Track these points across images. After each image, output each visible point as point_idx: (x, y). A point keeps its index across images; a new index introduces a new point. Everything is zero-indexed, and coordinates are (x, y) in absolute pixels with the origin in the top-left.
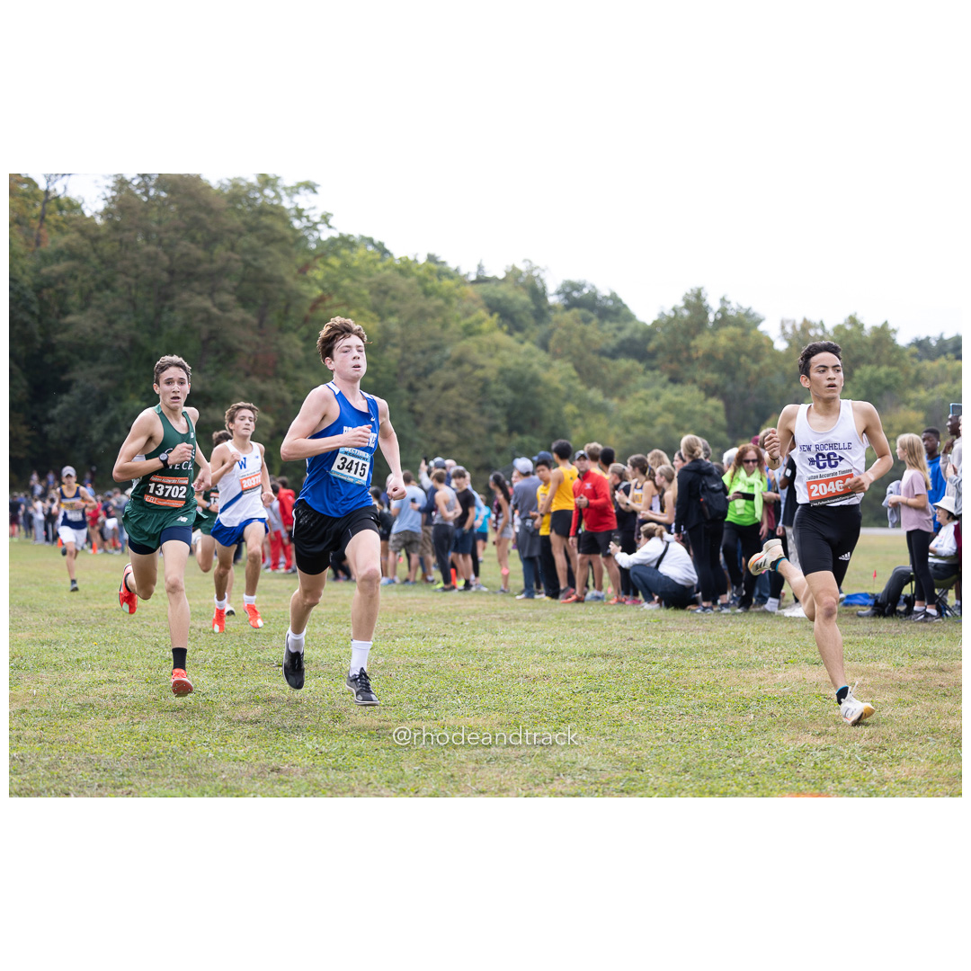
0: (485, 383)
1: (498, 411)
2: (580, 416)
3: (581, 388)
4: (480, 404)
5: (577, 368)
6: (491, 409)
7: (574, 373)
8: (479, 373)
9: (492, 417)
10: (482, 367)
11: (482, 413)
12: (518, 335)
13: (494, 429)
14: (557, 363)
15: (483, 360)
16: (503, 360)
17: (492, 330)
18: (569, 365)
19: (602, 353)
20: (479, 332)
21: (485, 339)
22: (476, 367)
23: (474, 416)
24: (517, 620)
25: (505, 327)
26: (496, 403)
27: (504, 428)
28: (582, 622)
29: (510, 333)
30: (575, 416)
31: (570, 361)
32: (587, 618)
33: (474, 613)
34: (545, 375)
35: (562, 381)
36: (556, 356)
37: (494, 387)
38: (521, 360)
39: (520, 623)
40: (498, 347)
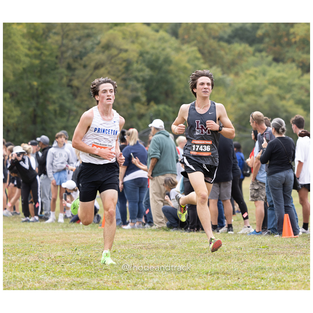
16: (142, 44)
18: (195, 48)
31: (195, 45)
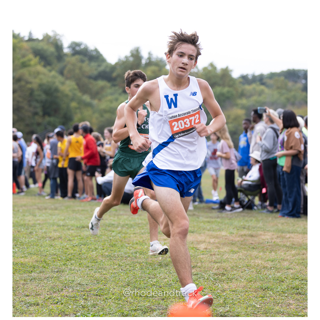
0: (32, 91)
1: (38, 105)
2: (79, 108)
3: (79, 94)
4: (29, 101)
5: (78, 84)
6: (34, 104)
7: (76, 87)
8: (29, 86)
9: (35, 107)
10: (30, 83)
11: (30, 106)
12: (49, 68)
13: (36, 114)
14: (68, 82)
15: (31, 79)
17: (35, 65)
19: (90, 77)
20: (29, 66)
21: (32, 69)
22: (28, 82)
23: (26, 107)
24: (46, 209)
25: (43, 63)
26: (37, 101)
27: (41, 113)
28: (78, 210)
29: (45, 66)
30: (76, 108)
32: (80, 208)
33: (25, 206)
34: (62, 88)
35: (70, 91)
36: (67, 78)
37: (36, 93)
38: (50, 80)
39: (47, 211)
40: (38, 73)
